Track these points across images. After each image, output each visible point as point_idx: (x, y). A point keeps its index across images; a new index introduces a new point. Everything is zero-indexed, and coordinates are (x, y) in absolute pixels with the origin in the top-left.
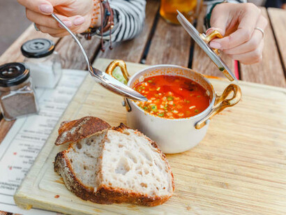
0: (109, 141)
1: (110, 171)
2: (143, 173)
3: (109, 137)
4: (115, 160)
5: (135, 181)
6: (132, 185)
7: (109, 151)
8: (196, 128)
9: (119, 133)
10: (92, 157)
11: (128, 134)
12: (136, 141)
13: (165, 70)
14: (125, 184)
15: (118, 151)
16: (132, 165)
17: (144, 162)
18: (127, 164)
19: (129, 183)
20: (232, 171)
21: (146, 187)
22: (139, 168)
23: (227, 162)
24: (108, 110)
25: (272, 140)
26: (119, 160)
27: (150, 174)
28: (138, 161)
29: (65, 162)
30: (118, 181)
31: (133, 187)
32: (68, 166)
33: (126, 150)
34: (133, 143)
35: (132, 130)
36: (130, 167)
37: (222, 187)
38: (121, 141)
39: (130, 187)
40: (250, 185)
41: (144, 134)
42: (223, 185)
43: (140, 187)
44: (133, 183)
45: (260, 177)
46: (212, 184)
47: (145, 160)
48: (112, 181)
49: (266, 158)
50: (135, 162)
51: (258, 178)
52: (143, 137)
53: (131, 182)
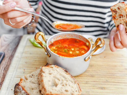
0: (44, 72)
1: (49, 86)
2: (65, 85)
3: (44, 70)
4: (49, 81)
5: (62, 89)
6: (61, 92)
7: (45, 77)
8: (85, 61)
9: (48, 67)
10: (34, 83)
11: (52, 68)
12: (57, 71)
13: (63, 35)
14: (58, 92)
15: (50, 76)
16: (58, 82)
17: (64, 80)
18: (56, 82)
19: (59, 91)
20: (105, 81)
21: (68, 91)
22: (62, 83)
23: (102, 77)
24: (35, 60)
25: (121, 64)
26: (51, 80)
27: (68, 85)
28: (61, 80)
29: (21, 88)
30: (54, 91)
31: (62, 93)
32: (23, 89)
33: (53, 75)
34: (56, 71)
35: (54, 65)
36: (58, 83)
37: (102, 89)
38: (49, 71)
39: (60, 92)
40: (115, 86)
41: (60, 67)
42: (102, 88)
43: (65, 92)
44: (62, 91)
45: (119, 82)
46: (97, 89)
47: (64, 79)
48: (51, 91)
49: (120, 73)
50: (59, 80)
51: (118, 83)
52: (60, 68)
53: (60, 90)
